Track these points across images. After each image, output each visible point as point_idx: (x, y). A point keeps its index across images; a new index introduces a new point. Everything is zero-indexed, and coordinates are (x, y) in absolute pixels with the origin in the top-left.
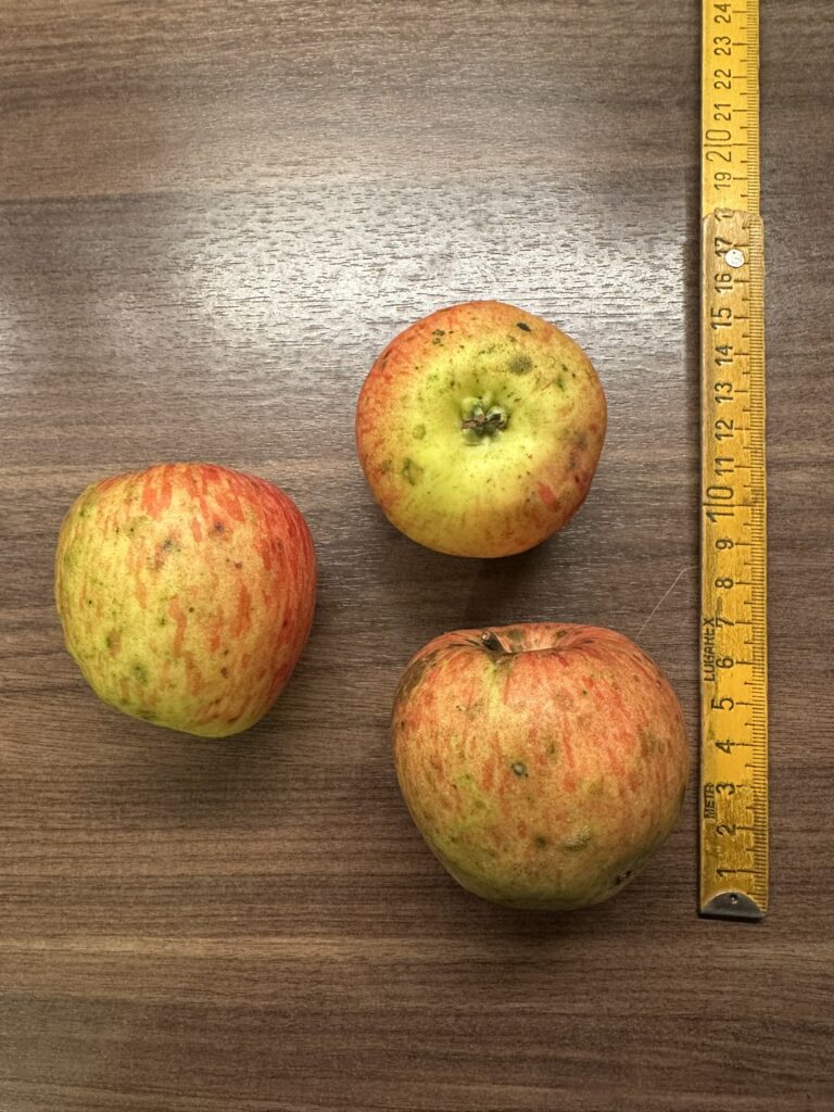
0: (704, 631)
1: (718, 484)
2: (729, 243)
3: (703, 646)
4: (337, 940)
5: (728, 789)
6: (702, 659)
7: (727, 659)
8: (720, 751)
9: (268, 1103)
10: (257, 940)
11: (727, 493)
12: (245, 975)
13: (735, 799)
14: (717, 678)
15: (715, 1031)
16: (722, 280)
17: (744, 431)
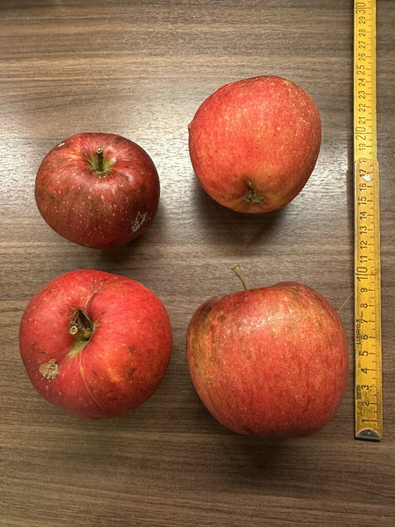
0: (356, 324)
1: (361, 266)
2: (365, 172)
3: (356, 330)
4: (213, 436)
5: (366, 388)
6: (356, 335)
7: (365, 335)
8: (363, 372)
9: (184, 500)
10: (181, 434)
11: (365, 270)
12: (175, 448)
13: (369, 392)
14: (361, 343)
15: (363, 478)
16: (363, 186)
17: (371, 246)
